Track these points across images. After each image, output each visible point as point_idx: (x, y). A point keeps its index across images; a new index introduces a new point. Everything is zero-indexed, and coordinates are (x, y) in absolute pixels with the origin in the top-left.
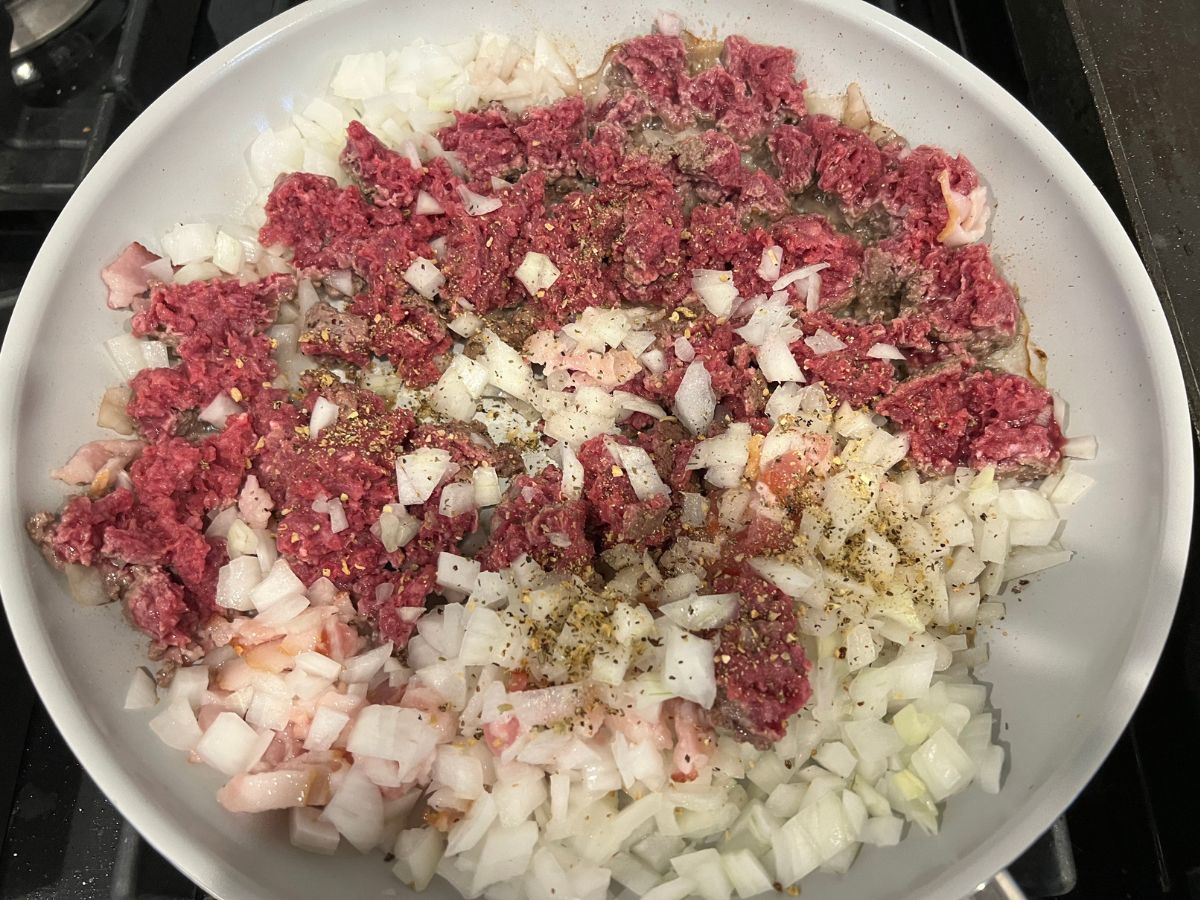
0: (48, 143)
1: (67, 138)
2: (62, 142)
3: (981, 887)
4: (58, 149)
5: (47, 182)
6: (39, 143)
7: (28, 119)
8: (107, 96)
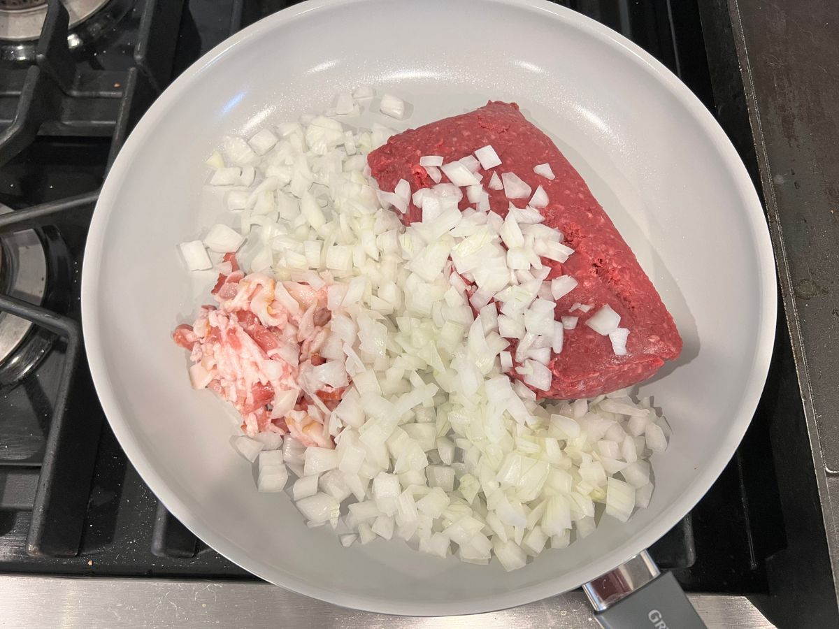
0: (94, 93)
1: (105, 91)
2: (103, 93)
3: (635, 557)
4: (99, 97)
5: (94, 120)
6: (87, 93)
7: (79, 77)
8: (132, 69)
